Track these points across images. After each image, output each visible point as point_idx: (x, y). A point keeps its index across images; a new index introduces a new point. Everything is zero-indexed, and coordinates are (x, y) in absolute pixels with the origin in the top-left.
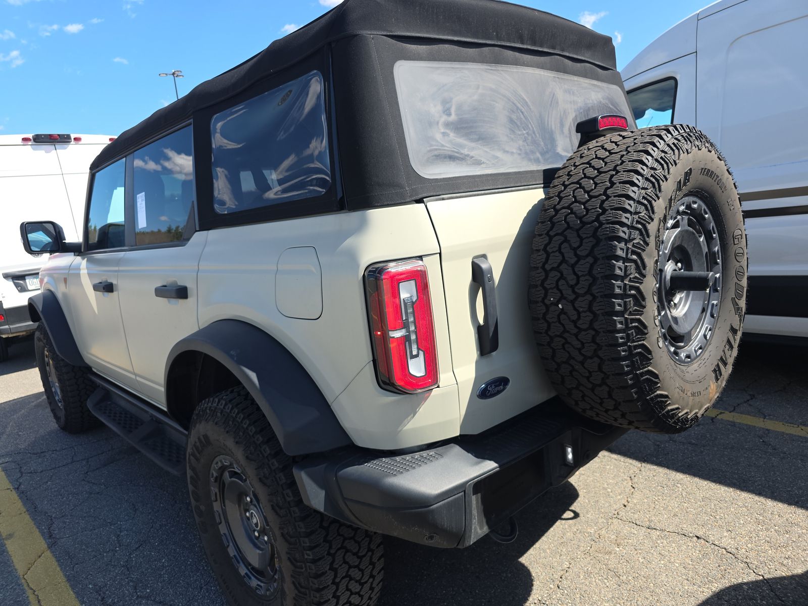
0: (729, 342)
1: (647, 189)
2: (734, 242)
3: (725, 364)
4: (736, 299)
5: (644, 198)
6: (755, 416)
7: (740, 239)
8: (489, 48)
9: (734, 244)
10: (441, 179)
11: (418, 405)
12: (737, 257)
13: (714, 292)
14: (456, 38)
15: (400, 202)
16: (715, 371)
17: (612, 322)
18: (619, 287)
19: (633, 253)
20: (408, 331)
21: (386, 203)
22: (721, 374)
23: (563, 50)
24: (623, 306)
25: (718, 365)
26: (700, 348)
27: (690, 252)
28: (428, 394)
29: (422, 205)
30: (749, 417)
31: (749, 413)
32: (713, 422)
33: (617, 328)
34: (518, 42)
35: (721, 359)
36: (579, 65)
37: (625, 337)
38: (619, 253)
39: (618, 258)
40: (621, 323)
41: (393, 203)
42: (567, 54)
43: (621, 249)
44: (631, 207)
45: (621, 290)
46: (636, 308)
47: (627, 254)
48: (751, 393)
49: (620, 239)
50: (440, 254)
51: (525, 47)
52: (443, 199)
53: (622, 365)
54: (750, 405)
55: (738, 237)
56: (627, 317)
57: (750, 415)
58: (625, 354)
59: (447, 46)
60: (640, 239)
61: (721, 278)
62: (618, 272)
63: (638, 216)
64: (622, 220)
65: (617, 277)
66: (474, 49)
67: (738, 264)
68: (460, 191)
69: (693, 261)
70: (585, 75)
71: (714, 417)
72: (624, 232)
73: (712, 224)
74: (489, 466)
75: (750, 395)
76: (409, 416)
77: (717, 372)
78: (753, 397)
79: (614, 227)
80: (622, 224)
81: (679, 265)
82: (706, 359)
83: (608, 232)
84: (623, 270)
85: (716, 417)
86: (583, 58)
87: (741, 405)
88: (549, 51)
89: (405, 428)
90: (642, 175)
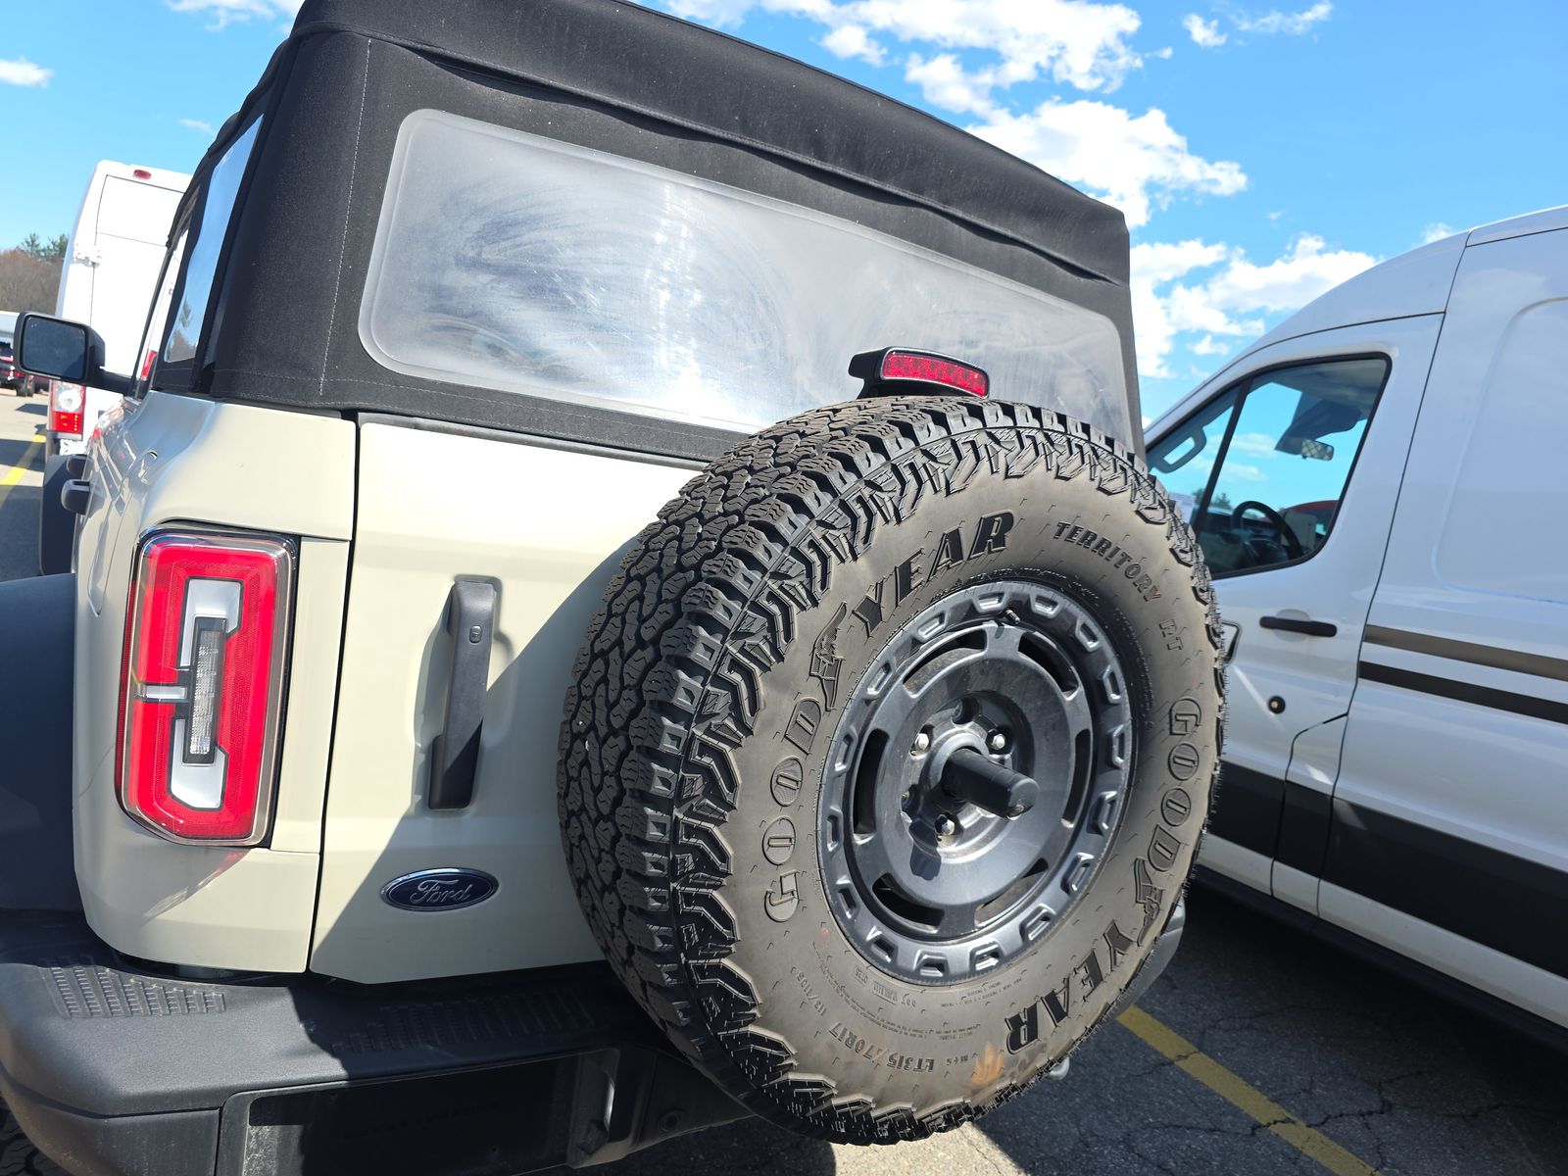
0: (1092, 963)
1: (831, 526)
2: (1171, 729)
3: (1059, 1014)
4: (1148, 865)
5: (813, 545)
6: (1358, 1156)
7: (1190, 726)
8: (717, 145)
9: (1172, 733)
10: (435, 382)
11: (206, 873)
12: (1173, 766)
13: (1089, 831)
14: (616, 101)
15: (293, 402)
16: (1015, 1022)
17: (640, 818)
18: (675, 738)
19: (736, 665)
20: (191, 695)
21: (262, 397)
22: (1033, 1035)
23: (946, 202)
24: (673, 787)
25: (1032, 1012)
26: (995, 954)
27: (1031, 718)
28: (235, 856)
29: (351, 425)
30: (1345, 1152)
31: (1348, 1143)
32: (1253, 1134)
33: (648, 838)
34: (807, 153)
35: (1051, 1000)
36: (995, 245)
37: (666, 867)
38: (699, 655)
39: (693, 669)
40: (661, 827)
41: (277, 401)
42: (960, 214)
43: (707, 648)
44: (770, 557)
45: (678, 747)
46: (708, 801)
47: (719, 664)
48: (1390, 1099)
49: (713, 626)
50: (352, 544)
51: (828, 167)
52: (417, 427)
53: (651, 933)
54: (1367, 1126)
55: (1186, 718)
56: (680, 816)
57: (1350, 1149)
58: (660, 907)
59: (587, 112)
60: (765, 637)
61: (1120, 804)
62: (681, 700)
63: (780, 582)
64: (732, 581)
65: (677, 714)
66: (673, 139)
67: (1173, 783)
68: (479, 422)
69: (1036, 742)
70: (1009, 271)
71: (1264, 1123)
72: (728, 610)
73: (1113, 666)
74: (328, 1069)
75: (1384, 1102)
76: (178, 891)
77: (1022, 1028)
78: (1387, 1108)
79: (711, 592)
80: (732, 592)
81: (999, 740)
82: (1001, 986)
83: (698, 601)
84: (696, 701)
85: (1269, 1124)
86: (1010, 234)
87: (1346, 1119)
88: (902, 194)
89: (162, 916)
90: (834, 493)
